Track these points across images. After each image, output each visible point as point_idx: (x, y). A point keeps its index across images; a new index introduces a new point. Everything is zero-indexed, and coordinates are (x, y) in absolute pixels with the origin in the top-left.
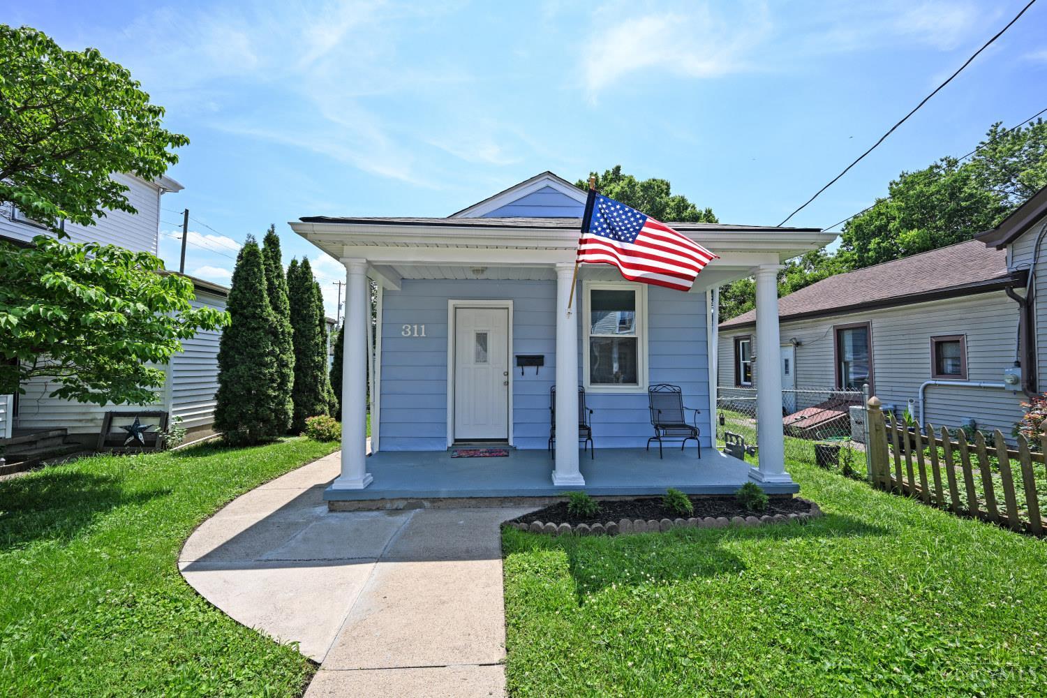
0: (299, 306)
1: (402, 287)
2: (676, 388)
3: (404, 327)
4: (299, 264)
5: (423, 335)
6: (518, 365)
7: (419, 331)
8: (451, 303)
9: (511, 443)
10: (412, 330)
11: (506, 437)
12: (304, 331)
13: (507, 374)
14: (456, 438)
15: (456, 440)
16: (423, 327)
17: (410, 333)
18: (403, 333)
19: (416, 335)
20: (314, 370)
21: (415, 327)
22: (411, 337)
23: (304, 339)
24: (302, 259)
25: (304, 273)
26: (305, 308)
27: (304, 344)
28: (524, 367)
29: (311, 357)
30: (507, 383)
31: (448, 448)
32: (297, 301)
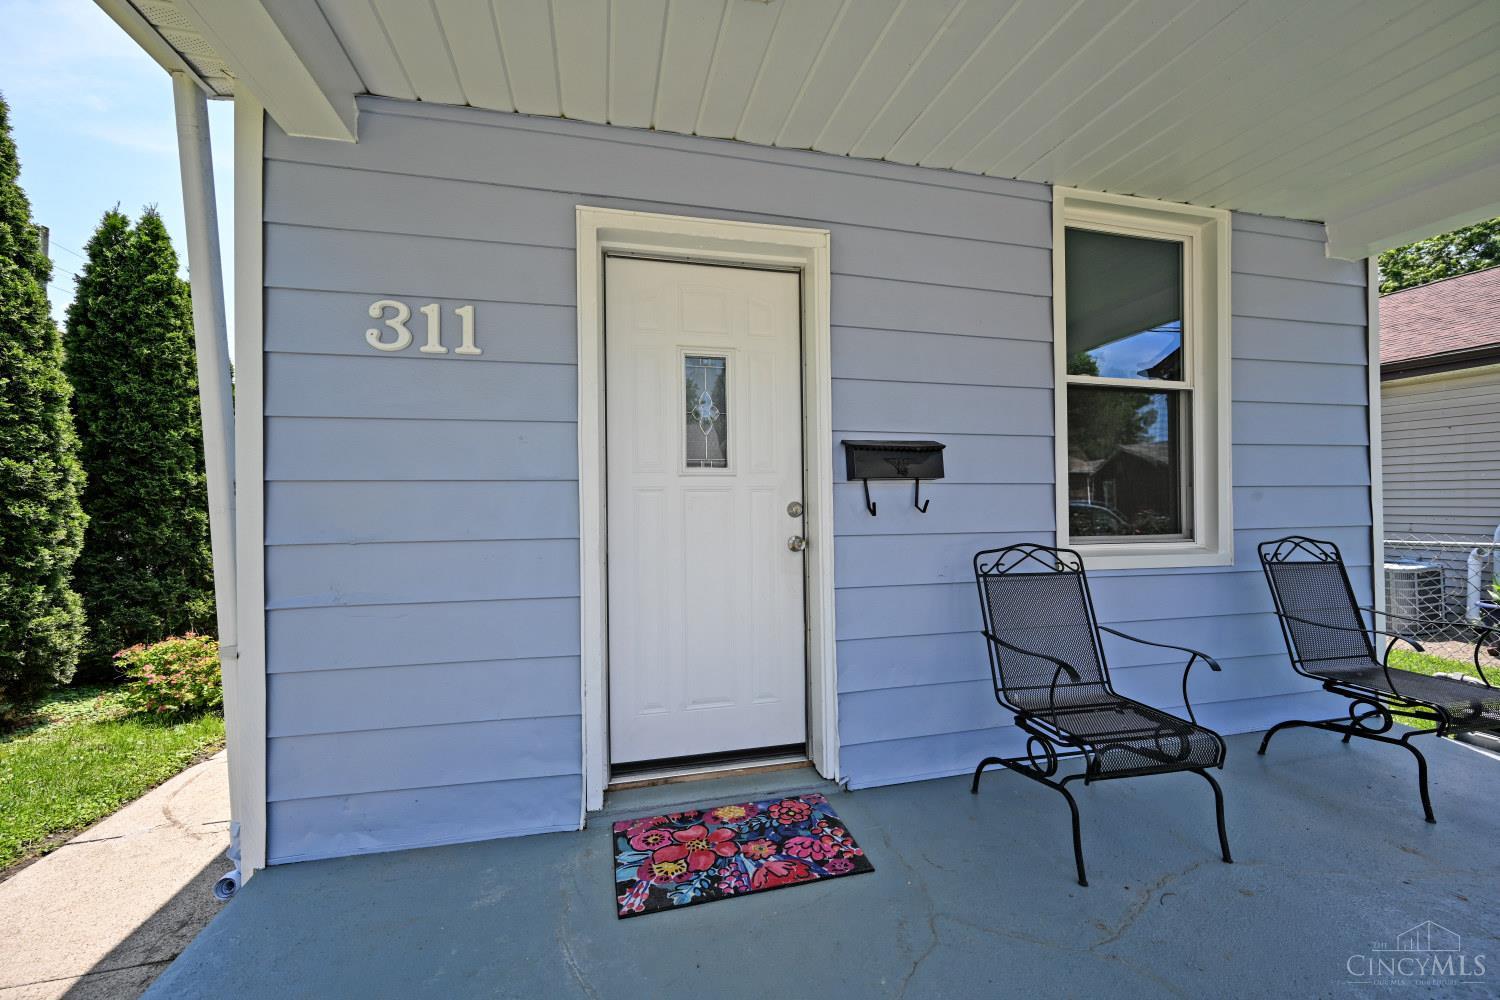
0: (130, 336)
1: (361, 131)
2: (1329, 549)
3: (375, 311)
4: (132, 227)
5: (468, 347)
6: (851, 476)
7: (449, 331)
8: (590, 219)
9: (830, 768)
10: (416, 324)
11: (801, 739)
12: (146, 404)
13: (801, 510)
14: (615, 760)
15: (616, 770)
16: (466, 312)
17: (404, 337)
18: (372, 336)
19: (433, 346)
20: (184, 506)
21: (432, 311)
22: (411, 355)
23: (146, 424)
24: (143, 214)
25: (143, 249)
26: (149, 342)
27: (146, 437)
28: (871, 484)
29: (171, 471)
30: (802, 544)
31: (590, 815)
32: (120, 322)
